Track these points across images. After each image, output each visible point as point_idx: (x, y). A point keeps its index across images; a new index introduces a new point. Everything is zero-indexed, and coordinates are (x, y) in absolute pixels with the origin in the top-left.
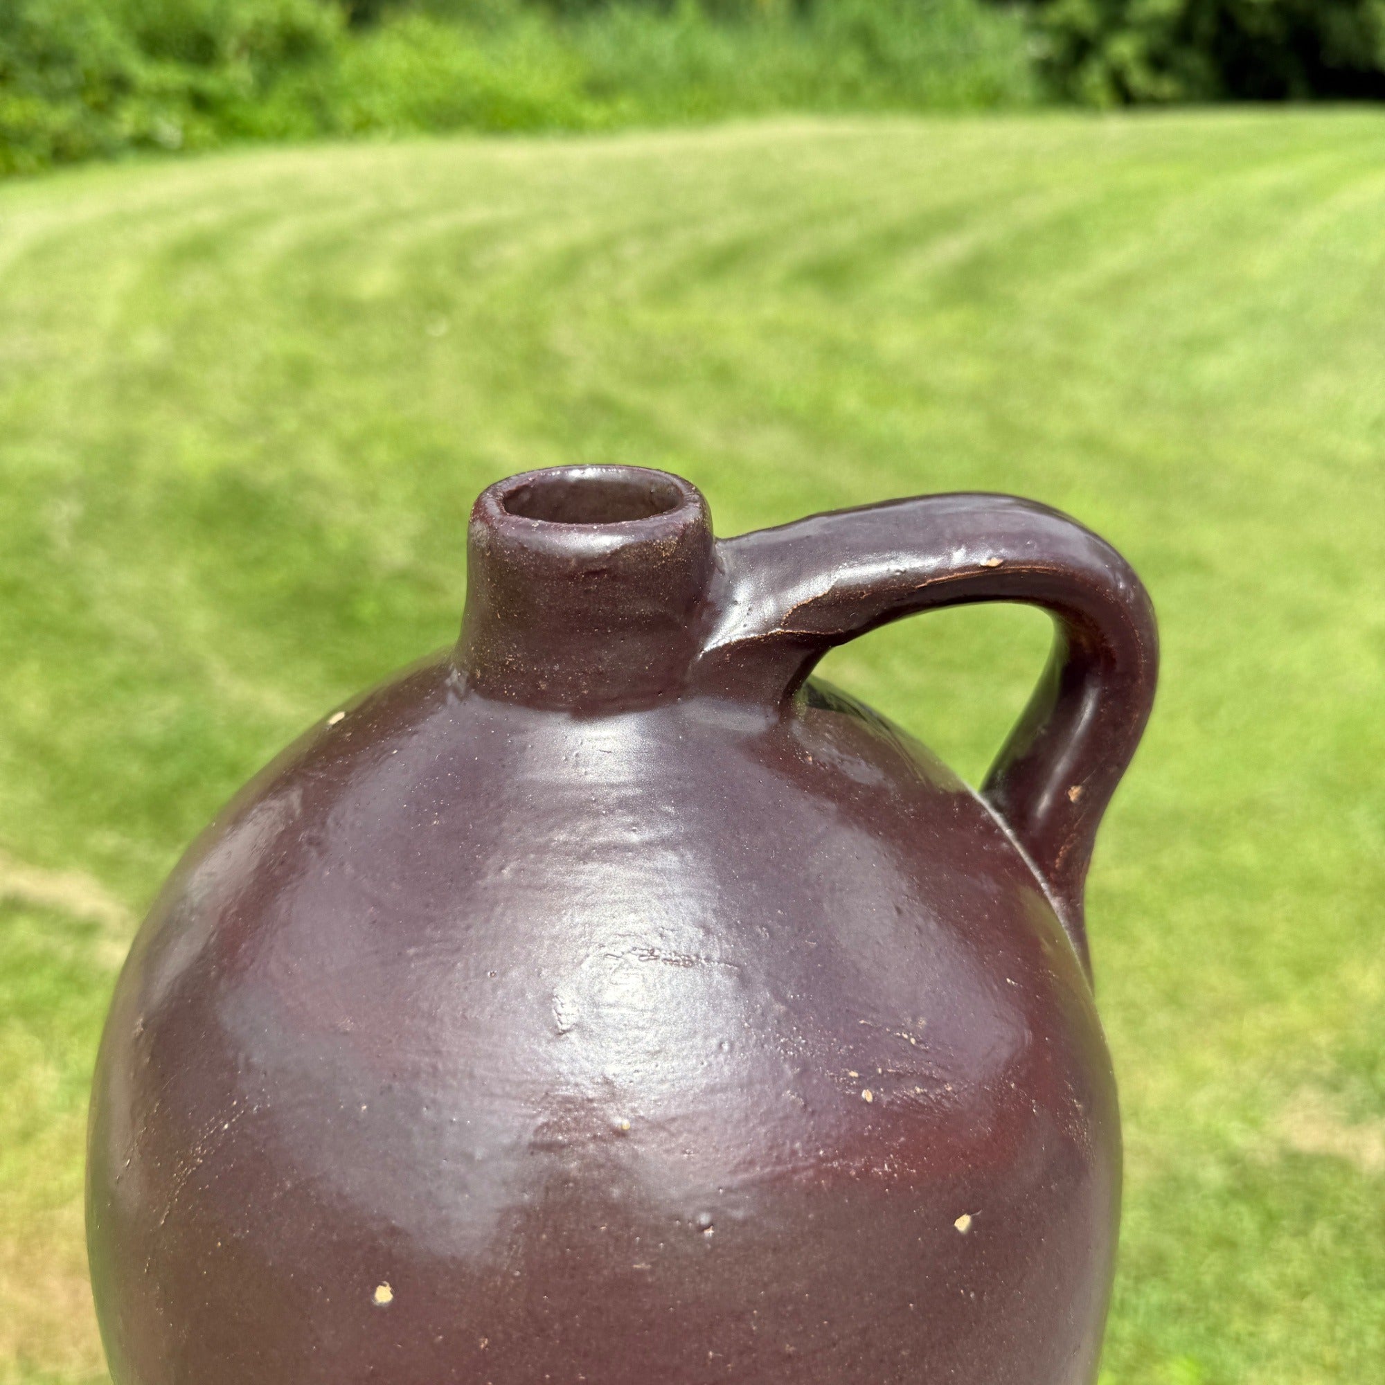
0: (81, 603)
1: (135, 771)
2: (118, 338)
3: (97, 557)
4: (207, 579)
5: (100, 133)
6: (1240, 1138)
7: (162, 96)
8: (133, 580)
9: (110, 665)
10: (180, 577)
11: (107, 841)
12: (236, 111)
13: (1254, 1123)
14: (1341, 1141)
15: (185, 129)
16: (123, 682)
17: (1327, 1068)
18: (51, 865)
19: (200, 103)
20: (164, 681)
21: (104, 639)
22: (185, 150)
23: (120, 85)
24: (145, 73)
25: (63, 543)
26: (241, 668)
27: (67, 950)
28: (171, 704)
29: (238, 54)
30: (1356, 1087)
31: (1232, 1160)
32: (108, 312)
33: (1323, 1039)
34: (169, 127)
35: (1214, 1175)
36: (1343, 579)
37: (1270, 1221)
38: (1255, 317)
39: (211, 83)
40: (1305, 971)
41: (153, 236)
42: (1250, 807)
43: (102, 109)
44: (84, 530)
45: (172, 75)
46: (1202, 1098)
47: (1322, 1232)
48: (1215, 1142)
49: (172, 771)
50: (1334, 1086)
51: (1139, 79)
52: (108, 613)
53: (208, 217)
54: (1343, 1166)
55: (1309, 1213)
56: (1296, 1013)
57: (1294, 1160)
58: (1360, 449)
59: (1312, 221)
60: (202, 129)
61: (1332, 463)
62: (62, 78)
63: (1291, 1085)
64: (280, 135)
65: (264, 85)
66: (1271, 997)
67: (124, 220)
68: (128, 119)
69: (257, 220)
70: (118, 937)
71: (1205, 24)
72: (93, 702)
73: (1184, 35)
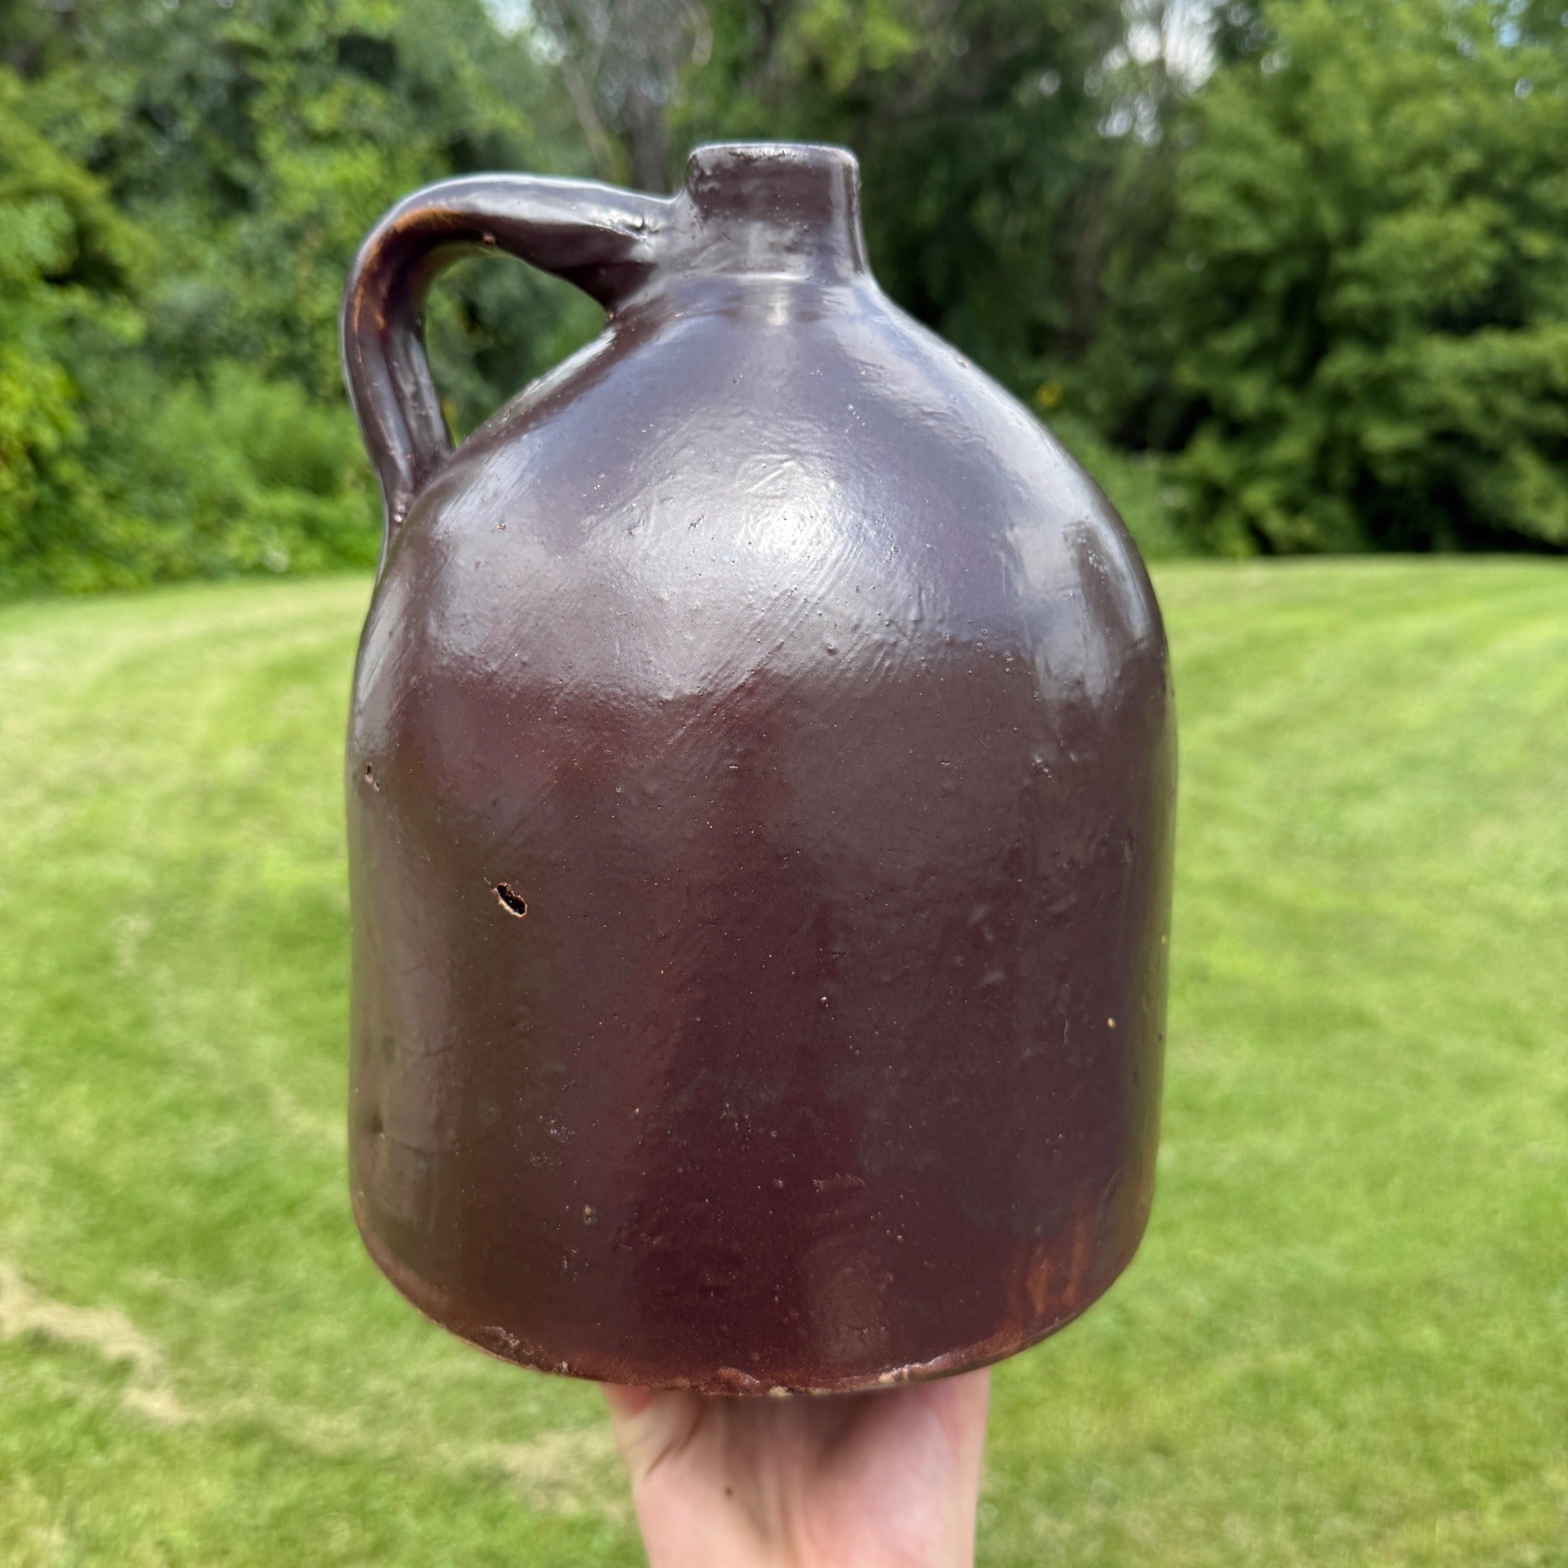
0: (142, 1022)
1: (182, 1202)
2: (205, 755)
3: (162, 975)
4: (279, 1000)
5: (203, 555)
7: (277, 520)
8: (200, 1001)
9: (167, 1089)
10: (249, 999)
11: (149, 1278)
12: (348, 539)
15: (294, 553)
16: (180, 1109)
18: (81, 1302)
19: (311, 528)
20: (224, 1107)
21: (163, 1063)
22: (292, 574)
23: (233, 509)
24: (256, 499)
25: (127, 960)
27: (91, 1395)
28: (228, 1133)
29: (355, 484)
32: (199, 729)
34: (276, 550)
36: (1525, 1042)
38: (1413, 764)
39: (326, 510)
41: (250, 655)
42: (1431, 1284)
43: (209, 532)
44: (149, 947)
45: (289, 502)
49: (224, 1206)
51: (1275, 523)
52: (170, 1035)
53: (311, 640)
56: (1494, 1523)
58: (1536, 904)
59: (1470, 668)
60: (313, 555)
61: (1507, 918)
62: (172, 501)
67: (223, 639)
68: (235, 544)
70: (149, 1387)
71: (1341, 474)
72: (143, 1129)
73: (1321, 483)
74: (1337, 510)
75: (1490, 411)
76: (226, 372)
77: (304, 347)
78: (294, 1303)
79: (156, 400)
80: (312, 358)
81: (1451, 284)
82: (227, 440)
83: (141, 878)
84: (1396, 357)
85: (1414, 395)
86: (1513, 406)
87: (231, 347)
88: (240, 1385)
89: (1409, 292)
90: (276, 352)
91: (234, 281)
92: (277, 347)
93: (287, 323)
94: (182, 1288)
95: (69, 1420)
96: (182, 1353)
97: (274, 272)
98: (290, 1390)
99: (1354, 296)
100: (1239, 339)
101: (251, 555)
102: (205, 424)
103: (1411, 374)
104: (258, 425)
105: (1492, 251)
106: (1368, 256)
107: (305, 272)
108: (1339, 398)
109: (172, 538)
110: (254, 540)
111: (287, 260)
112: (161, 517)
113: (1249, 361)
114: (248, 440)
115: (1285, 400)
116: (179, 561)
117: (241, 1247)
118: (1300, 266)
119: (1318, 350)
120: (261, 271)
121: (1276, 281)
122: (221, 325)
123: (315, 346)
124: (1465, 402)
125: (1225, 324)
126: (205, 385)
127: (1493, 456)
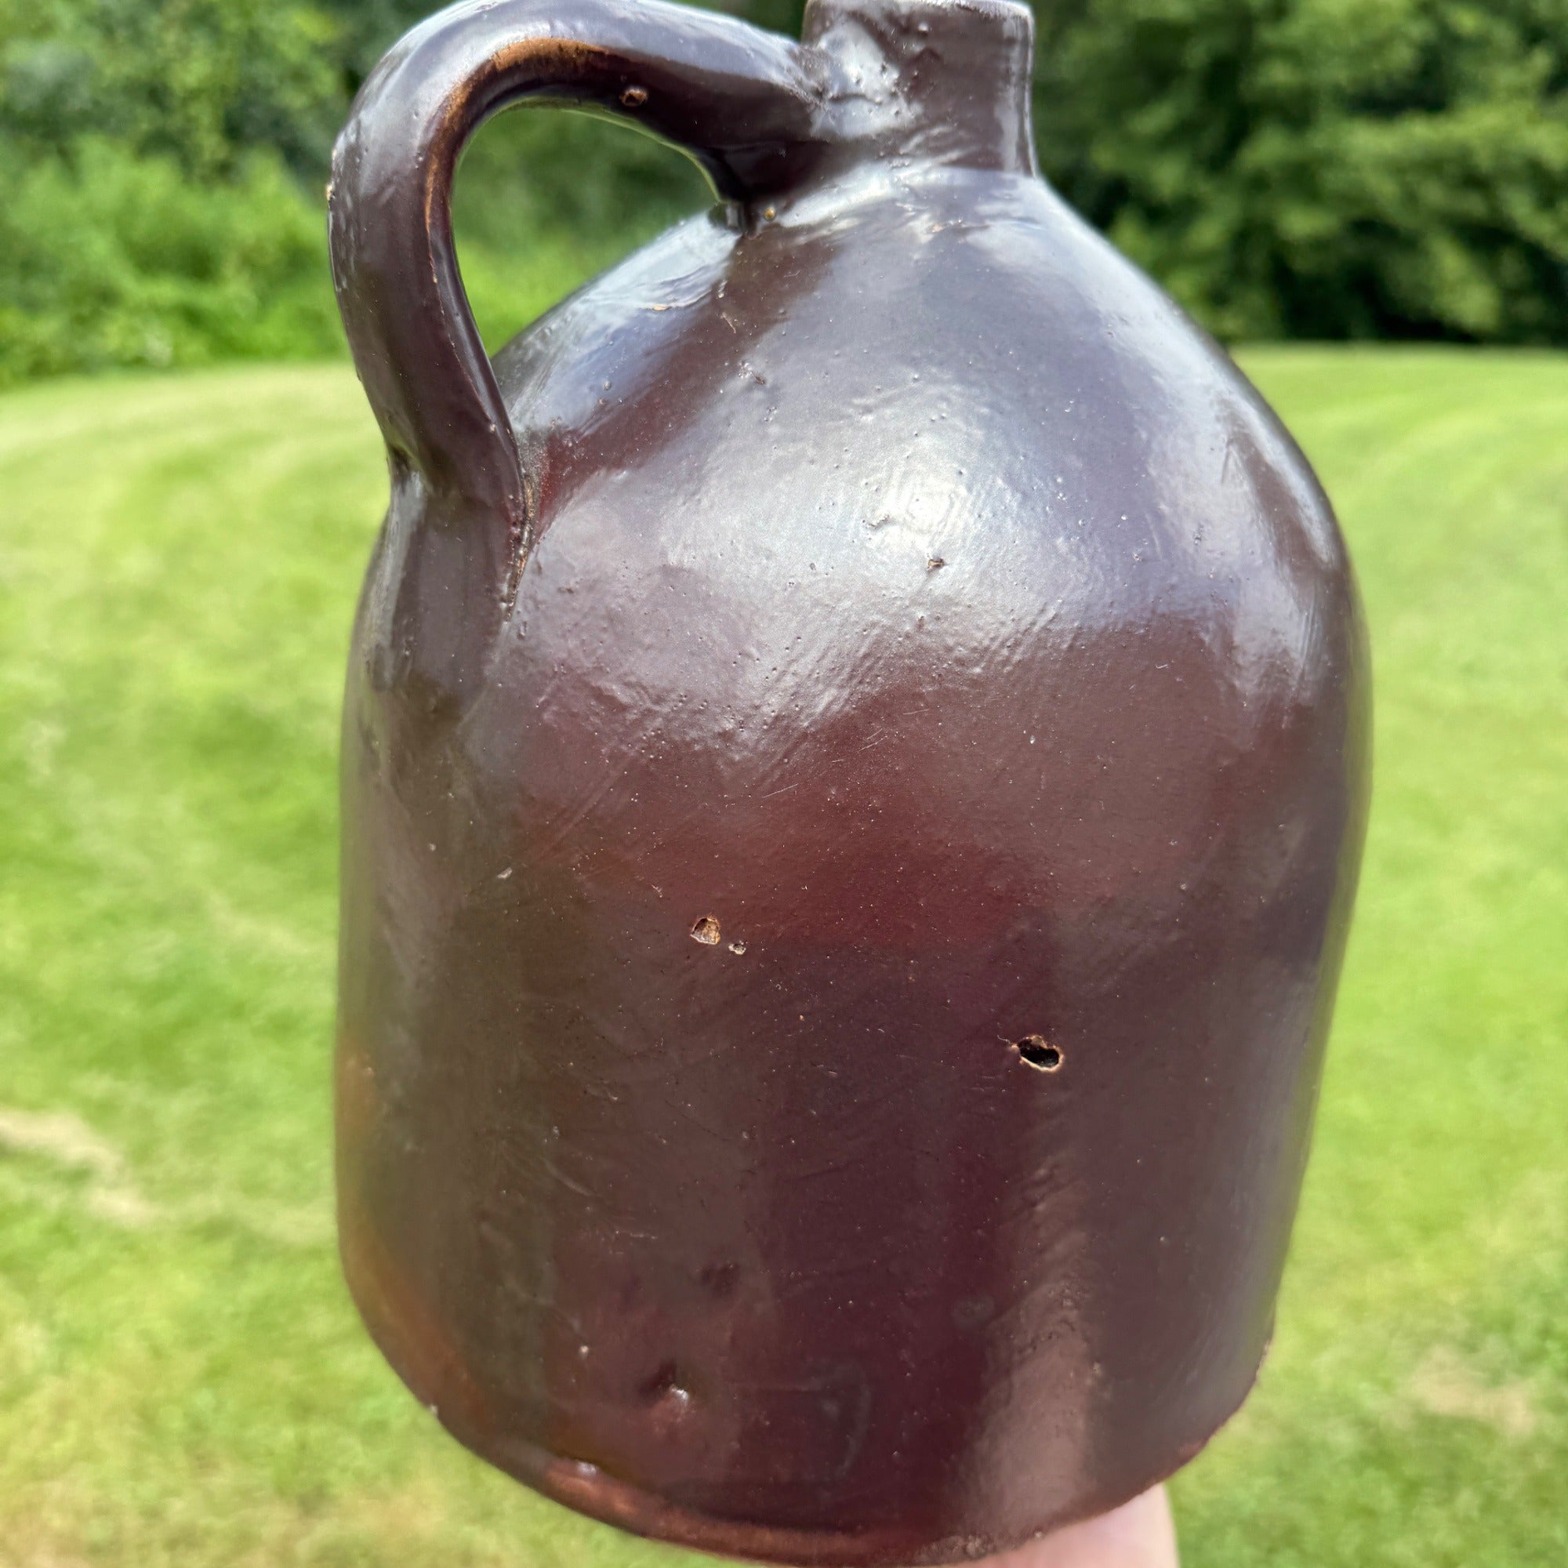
0: (64, 832)
1: (126, 1011)
2: (103, 558)
3: (80, 783)
4: (205, 808)
5: (81, 348)
6: (1371, 1400)
7: (157, 310)
8: (122, 809)
9: (99, 898)
10: (174, 807)
11: (98, 1085)
12: (233, 329)
13: (1387, 1386)
14: (1481, 1405)
15: (176, 347)
16: (112, 917)
17: (1460, 1325)
18: (34, 1107)
19: (192, 318)
20: (159, 915)
21: (88, 872)
22: (175, 366)
23: (106, 297)
24: (134, 287)
25: (43, 769)
26: (245, 903)
27: (54, 1200)
28: (166, 940)
29: (237, 270)
30: (1493, 1346)
31: (1364, 1424)
32: (91, 531)
33: (1454, 1297)
34: (158, 342)
35: (1344, 1439)
37: (1411, 1490)
39: (207, 299)
40: (1427, 1229)
41: (139, 453)
43: (85, 323)
44: (66, 755)
45: (168, 290)
46: (1326, 1360)
47: (1467, 1500)
48: (1344, 1406)
49: (169, 1010)
50: (1470, 1346)
52: (94, 845)
53: (200, 437)
54: (1486, 1431)
55: (1450, 1483)
56: (1422, 1271)
57: (1431, 1424)
60: (195, 346)
62: (46, 290)
63: (1421, 1345)
64: (279, 355)
65: (265, 301)
66: (1393, 1253)
67: (108, 436)
68: (113, 335)
69: (256, 441)
70: (113, 1186)
71: (1258, 261)
72: (77, 937)
73: (1239, 273)
74: (1257, 300)
75: (1411, 198)
76: (92, 148)
77: (175, 122)
78: (252, 1103)
79: (17, 179)
80: (185, 132)
81: (1376, 66)
82: (98, 222)
83: (47, 686)
84: (1318, 140)
85: (1332, 180)
86: (1434, 194)
87: (96, 119)
88: (204, 1183)
89: (1337, 74)
90: (145, 127)
91: (92, 45)
92: (146, 120)
93: (155, 93)
94: (134, 1093)
95: (36, 1222)
96: (142, 1154)
97: (138, 37)
98: (253, 1186)
99: (1278, 75)
100: (1156, 118)
101: (133, 346)
102: (73, 204)
103: (1330, 159)
104: (130, 204)
105: (1420, 30)
106: (1295, 30)
107: (171, 37)
108: (1258, 183)
109: (47, 329)
110: (133, 331)
111: (153, 22)
112: (32, 307)
113: (1167, 141)
114: (121, 222)
115: (1204, 187)
116: (56, 353)
117: (191, 1051)
118: (1220, 42)
119: (1239, 132)
120: (122, 34)
121: (1197, 55)
122: (81, 98)
123: (189, 119)
124: (1385, 191)
125: (1143, 100)
126: (70, 164)
127: (1408, 243)
